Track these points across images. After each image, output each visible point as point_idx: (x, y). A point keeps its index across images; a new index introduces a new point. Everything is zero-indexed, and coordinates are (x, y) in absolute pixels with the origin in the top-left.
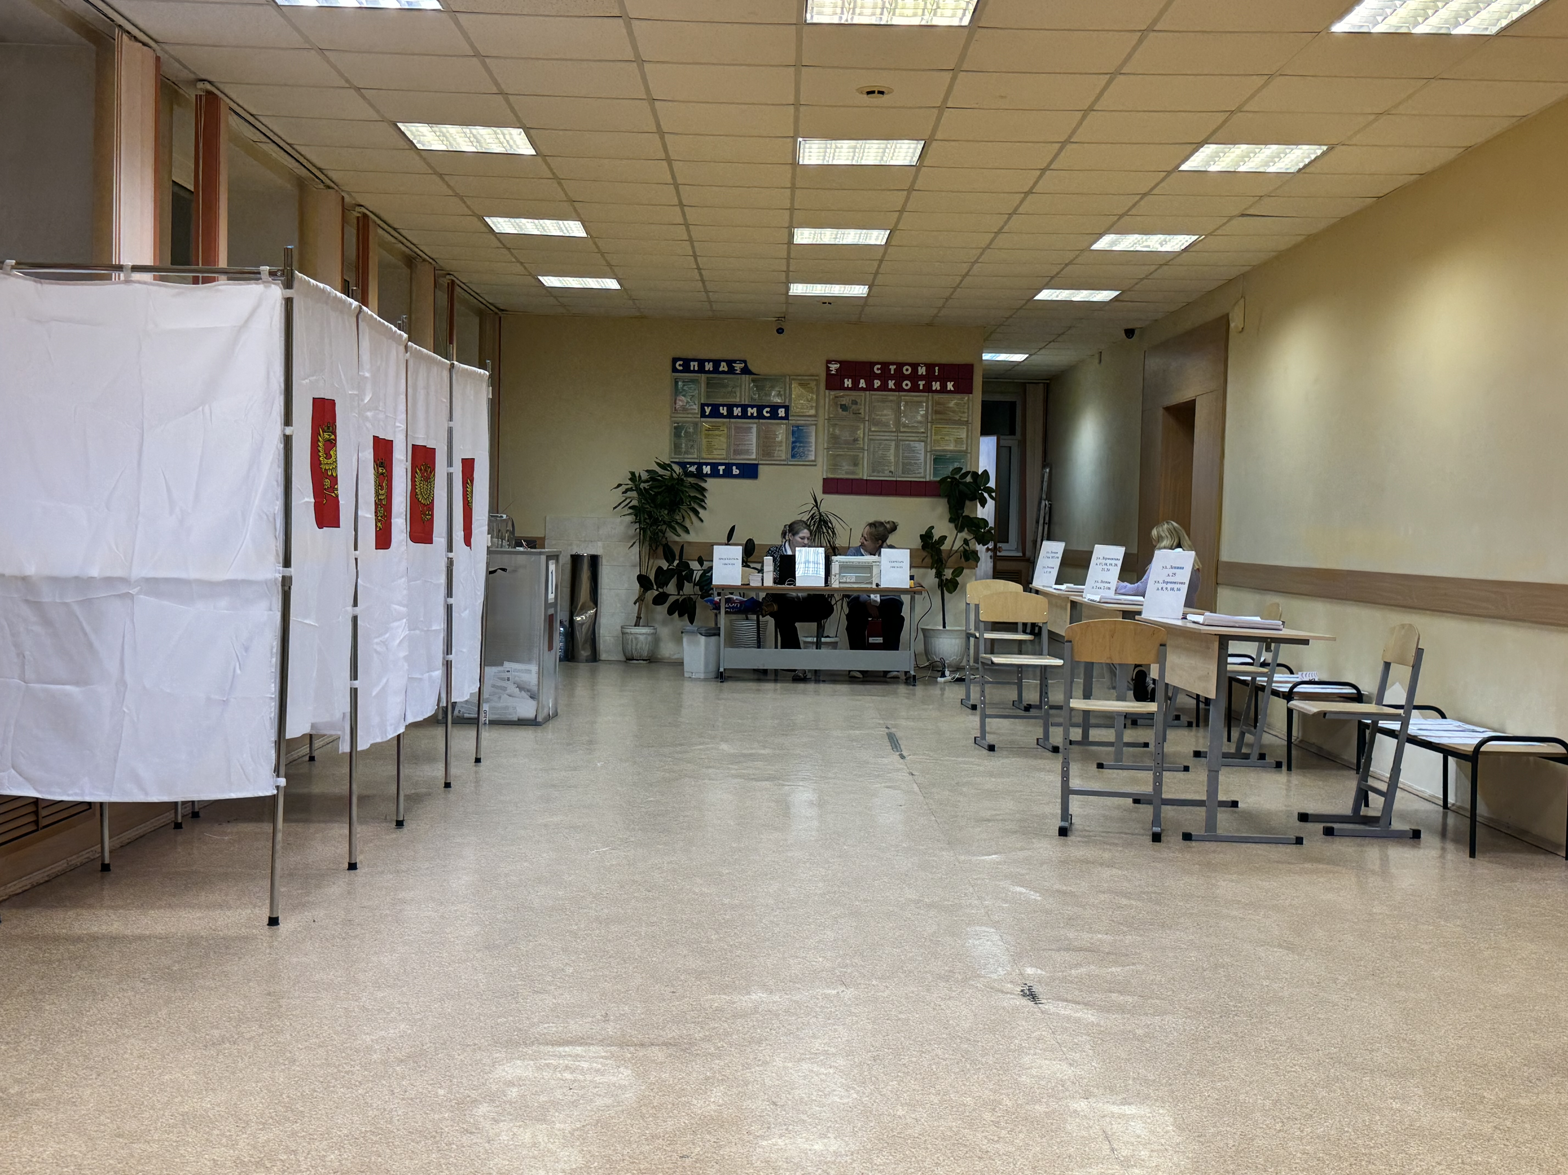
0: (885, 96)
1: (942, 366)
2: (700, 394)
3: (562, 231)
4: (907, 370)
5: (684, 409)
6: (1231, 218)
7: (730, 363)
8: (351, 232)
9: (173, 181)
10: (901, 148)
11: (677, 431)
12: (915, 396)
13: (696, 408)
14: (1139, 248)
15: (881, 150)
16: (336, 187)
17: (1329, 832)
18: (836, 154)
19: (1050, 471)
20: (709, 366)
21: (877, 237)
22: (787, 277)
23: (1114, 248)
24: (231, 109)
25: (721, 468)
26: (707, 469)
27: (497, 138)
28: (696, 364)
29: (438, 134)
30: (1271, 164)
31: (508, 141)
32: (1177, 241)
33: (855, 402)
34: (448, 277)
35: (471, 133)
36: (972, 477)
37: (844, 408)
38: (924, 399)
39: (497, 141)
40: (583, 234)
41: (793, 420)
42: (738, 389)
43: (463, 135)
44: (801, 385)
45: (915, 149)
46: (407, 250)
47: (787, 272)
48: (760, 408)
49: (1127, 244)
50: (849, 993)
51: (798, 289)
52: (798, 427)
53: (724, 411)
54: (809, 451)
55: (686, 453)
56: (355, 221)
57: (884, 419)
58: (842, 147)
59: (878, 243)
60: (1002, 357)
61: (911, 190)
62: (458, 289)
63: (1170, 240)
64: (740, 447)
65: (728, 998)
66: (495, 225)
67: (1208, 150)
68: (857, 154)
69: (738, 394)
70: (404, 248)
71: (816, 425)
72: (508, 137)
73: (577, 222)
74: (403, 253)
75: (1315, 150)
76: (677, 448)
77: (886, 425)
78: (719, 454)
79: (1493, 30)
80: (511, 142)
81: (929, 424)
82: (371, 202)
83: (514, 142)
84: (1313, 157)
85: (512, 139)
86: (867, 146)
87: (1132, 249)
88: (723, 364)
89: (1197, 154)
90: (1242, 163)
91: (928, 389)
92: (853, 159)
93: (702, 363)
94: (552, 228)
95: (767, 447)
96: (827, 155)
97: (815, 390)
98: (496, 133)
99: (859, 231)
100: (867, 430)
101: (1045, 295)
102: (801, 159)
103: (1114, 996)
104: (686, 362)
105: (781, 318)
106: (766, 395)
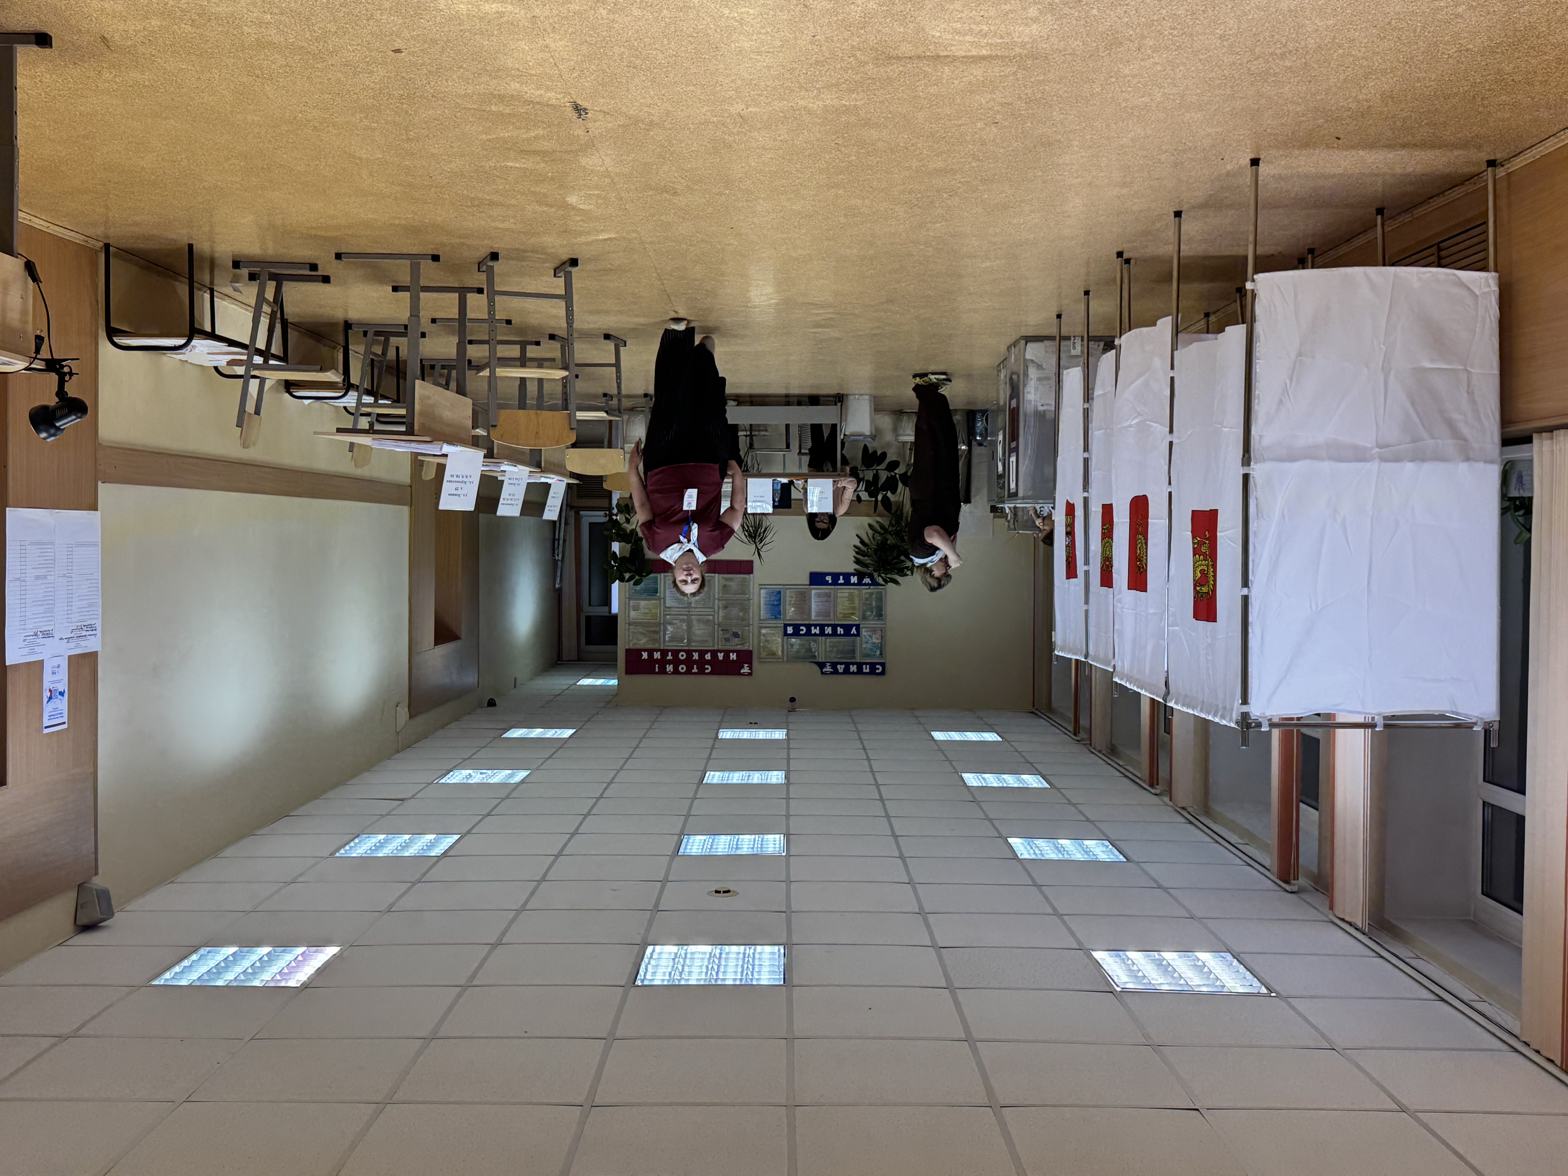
0: (714, 889)
1: (652, 672)
2: (861, 645)
3: (983, 778)
4: (682, 668)
5: (874, 631)
6: (412, 797)
7: (835, 672)
8: (1163, 773)
9: (1317, 809)
10: (698, 849)
11: (880, 614)
12: (674, 646)
13: (864, 632)
14: (489, 772)
15: (715, 847)
16: (1178, 809)
17: (314, 267)
18: (752, 843)
19: (555, 586)
20: (853, 668)
21: (714, 777)
22: (788, 744)
23: (510, 772)
24: (1269, 870)
25: (841, 581)
26: (854, 579)
27: (1041, 851)
28: (864, 671)
29: (1091, 853)
30: (382, 841)
31: (1032, 848)
32: (457, 778)
33: (727, 640)
34: (1079, 739)
35: (1063, 855)
36: (624, 578)
37: (736, 635)
38: (667, 644)
39: (1041, 849)
40: (965, 776)
41: (781, 624)
42: (828, 649)
43: (1070, 853)
44: (774, 654)
45: (686, 848)
46: (1116, 760)
47: (789, 748)
48: (809, 633)
49: (500, 776)
50: (738, 107)
51: (779, 734)
52: (776, 618)
53: (840, 630)
54: (765, 598)
55: (872, 594)
56: (1160, 781)
57: (702, 626)
58: (748, 848)
59: (712, 773)
60: (600, 682)
61: (688, 816)
62: (1071, 728)
63: (463, 778)
64: (825, 599)
65: (842, 102)
66: (1040, 781)
67: (437, 851)
68: (735, 843)
69: (828, 644)
70: (1118, 761)
71: (760, 620)
72: (1032, 852)
73: (970, 785)
74: (1119, 757)
75: (346, 853)
76: (880, 599)
77: (699, 621)
78: (843, 592)
79: (203, 951)
80: (1028, 847)
81: (662, 622)
82: (1147, 798)
83: (1026, 848)
84: (347, 848)
85: (1028, 851)
86: (727, 850)
87: (495, 771)
88: (841, 671)
89: (446, 848)
90: (408, 841)
91: (664, 653)
92: (738, 839)
93: (860, 672)
94: (992, 780)
95: (803, 599)
96: (760, 842)
97: (762, 650)
98: (1043, 855)
99: (729, 782)
100: (716, 616)
101: (567, 733)
102: (782, 838)
103: (508, 111)
104: (873, 672)
105: (792, 710)
106: (803, 645)
